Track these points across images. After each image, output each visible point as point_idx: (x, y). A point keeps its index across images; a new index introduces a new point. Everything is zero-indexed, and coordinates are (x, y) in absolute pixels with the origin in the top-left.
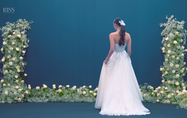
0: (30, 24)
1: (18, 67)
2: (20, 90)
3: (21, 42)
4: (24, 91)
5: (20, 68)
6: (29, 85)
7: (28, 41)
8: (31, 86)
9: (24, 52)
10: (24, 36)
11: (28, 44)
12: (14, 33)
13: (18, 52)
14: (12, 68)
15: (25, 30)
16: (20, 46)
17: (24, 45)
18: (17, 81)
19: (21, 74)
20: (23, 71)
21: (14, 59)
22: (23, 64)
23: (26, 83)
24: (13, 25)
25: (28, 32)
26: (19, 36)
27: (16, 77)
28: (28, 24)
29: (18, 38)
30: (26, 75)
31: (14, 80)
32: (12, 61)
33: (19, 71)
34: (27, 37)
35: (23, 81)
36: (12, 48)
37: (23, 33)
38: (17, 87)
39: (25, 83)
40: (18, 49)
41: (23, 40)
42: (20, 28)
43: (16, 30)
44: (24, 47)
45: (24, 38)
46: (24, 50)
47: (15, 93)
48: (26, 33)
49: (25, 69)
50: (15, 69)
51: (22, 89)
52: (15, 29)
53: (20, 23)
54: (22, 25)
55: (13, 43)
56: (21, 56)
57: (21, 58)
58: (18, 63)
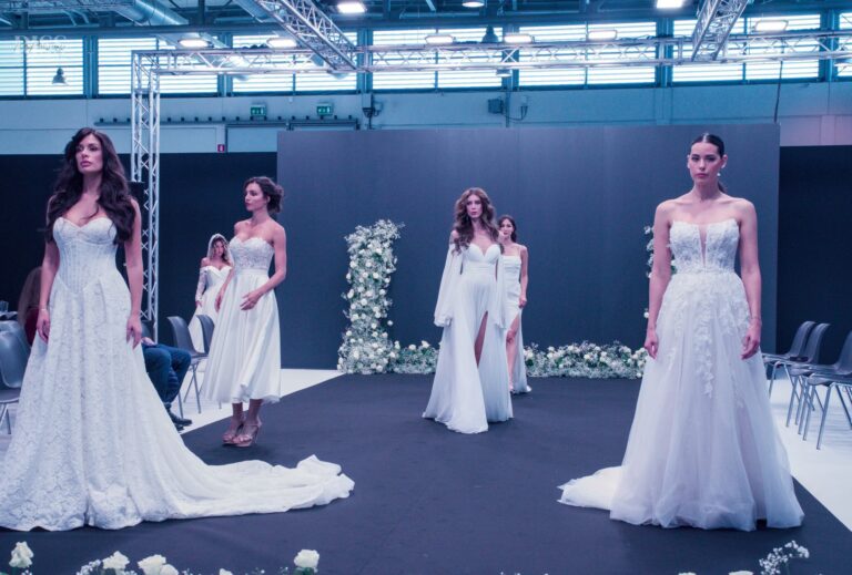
0: (399, 230)
1: (376, 309)
2: (380, 351)
3: (381, 261)
4: (387, 352)
5: (381, 311)
6: (397, 343)
7: (396, 260)
8: (401, 344)
9: (387, 280)
10: (389, 252)
11: (395, 266)
12: (369, 246)
13: (376, 281)
14: (366, 309)
15: (389, 242)
16: (380, 270)
17: (388, 267)
18: (375, 334)
19: (382, 321)
20: (386, 316)
21: (370, 293)
22: (386, 303)
23: (392, 338)
24: (368, 231)
25: (396, 245)
26: (379, 251)
27: (374, 326)
28: (395, 230)
29: (377, 256)
30: (390, 323)
31: (370, 333)
32: (367, 297)
33: (378, 315)
34: (394, 253)
35: (385, 335)
36: (366, 275)
37: (386, 245)
38: (375, 345)
39: (389, 338)
40: (376, 276)
41: (385, 260)
42: (381, 236)
43: (373, 241)
44: (389, 271)
45: (387, 255)
46: (388, 276)
47: (372, 356)
48: (391, 246)
49: (391, 311)
50: (372, 312)
51: (385, 348)
52: (372, 238)
53: (382, 228)
54: (384, 232)
55: (368, 264)
56: (382, 287)
57: (383, 292)
58: (377, 301)
